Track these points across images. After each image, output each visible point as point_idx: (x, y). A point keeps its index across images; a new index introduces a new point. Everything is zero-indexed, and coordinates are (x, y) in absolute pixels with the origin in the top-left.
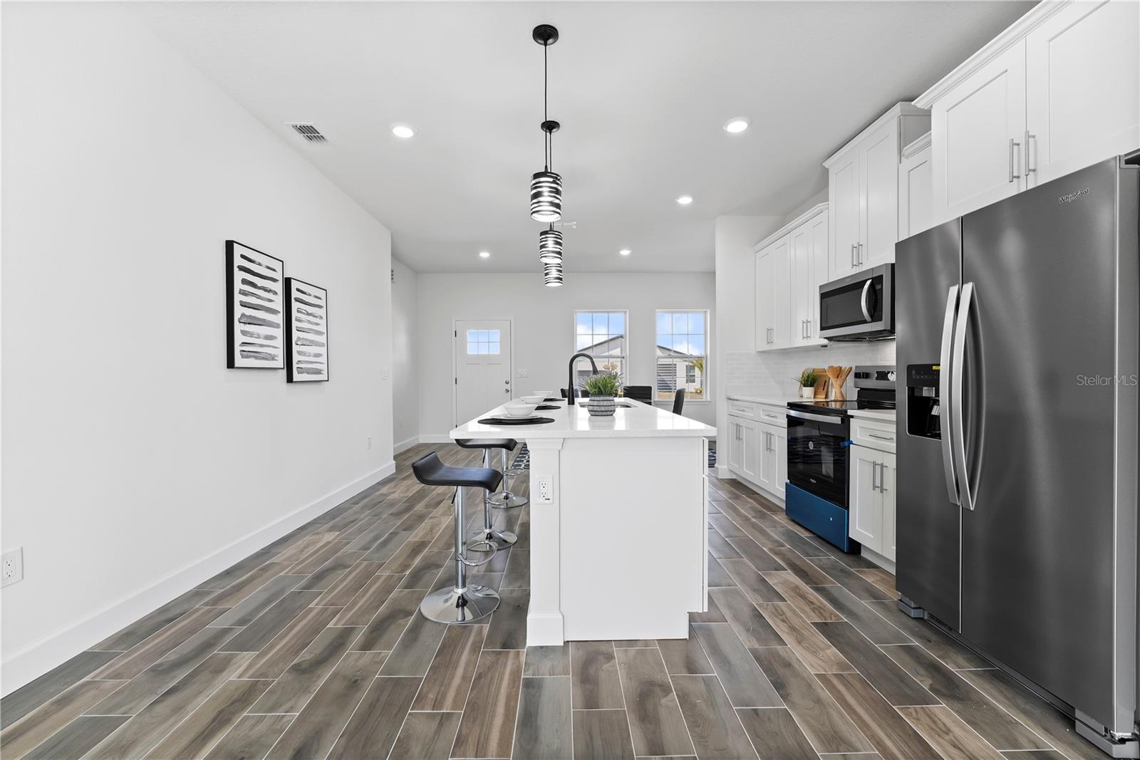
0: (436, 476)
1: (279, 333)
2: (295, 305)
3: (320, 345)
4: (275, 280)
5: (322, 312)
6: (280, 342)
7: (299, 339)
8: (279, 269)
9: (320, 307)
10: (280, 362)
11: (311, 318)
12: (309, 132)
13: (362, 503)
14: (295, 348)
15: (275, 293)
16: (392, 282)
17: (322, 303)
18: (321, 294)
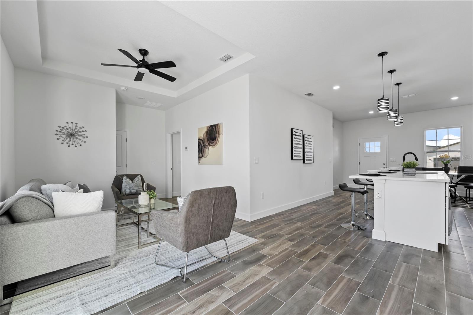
0: (345, 189)
1: (302, 150)
2: (305, 142)
3: (312, 152)
4: (301, 136)
5: (311, 143)
6: (302, 153)
7: (306, 151)
8: (302, 133)
9: (311, 141)
10: (302, 158)
11: (309, 145)
12: (309, 95)
13: (323, 201)
14: (305, 154)
15: (301, 139)
16: (333, 128)
17: (312, 140)
18: (312, 137)
